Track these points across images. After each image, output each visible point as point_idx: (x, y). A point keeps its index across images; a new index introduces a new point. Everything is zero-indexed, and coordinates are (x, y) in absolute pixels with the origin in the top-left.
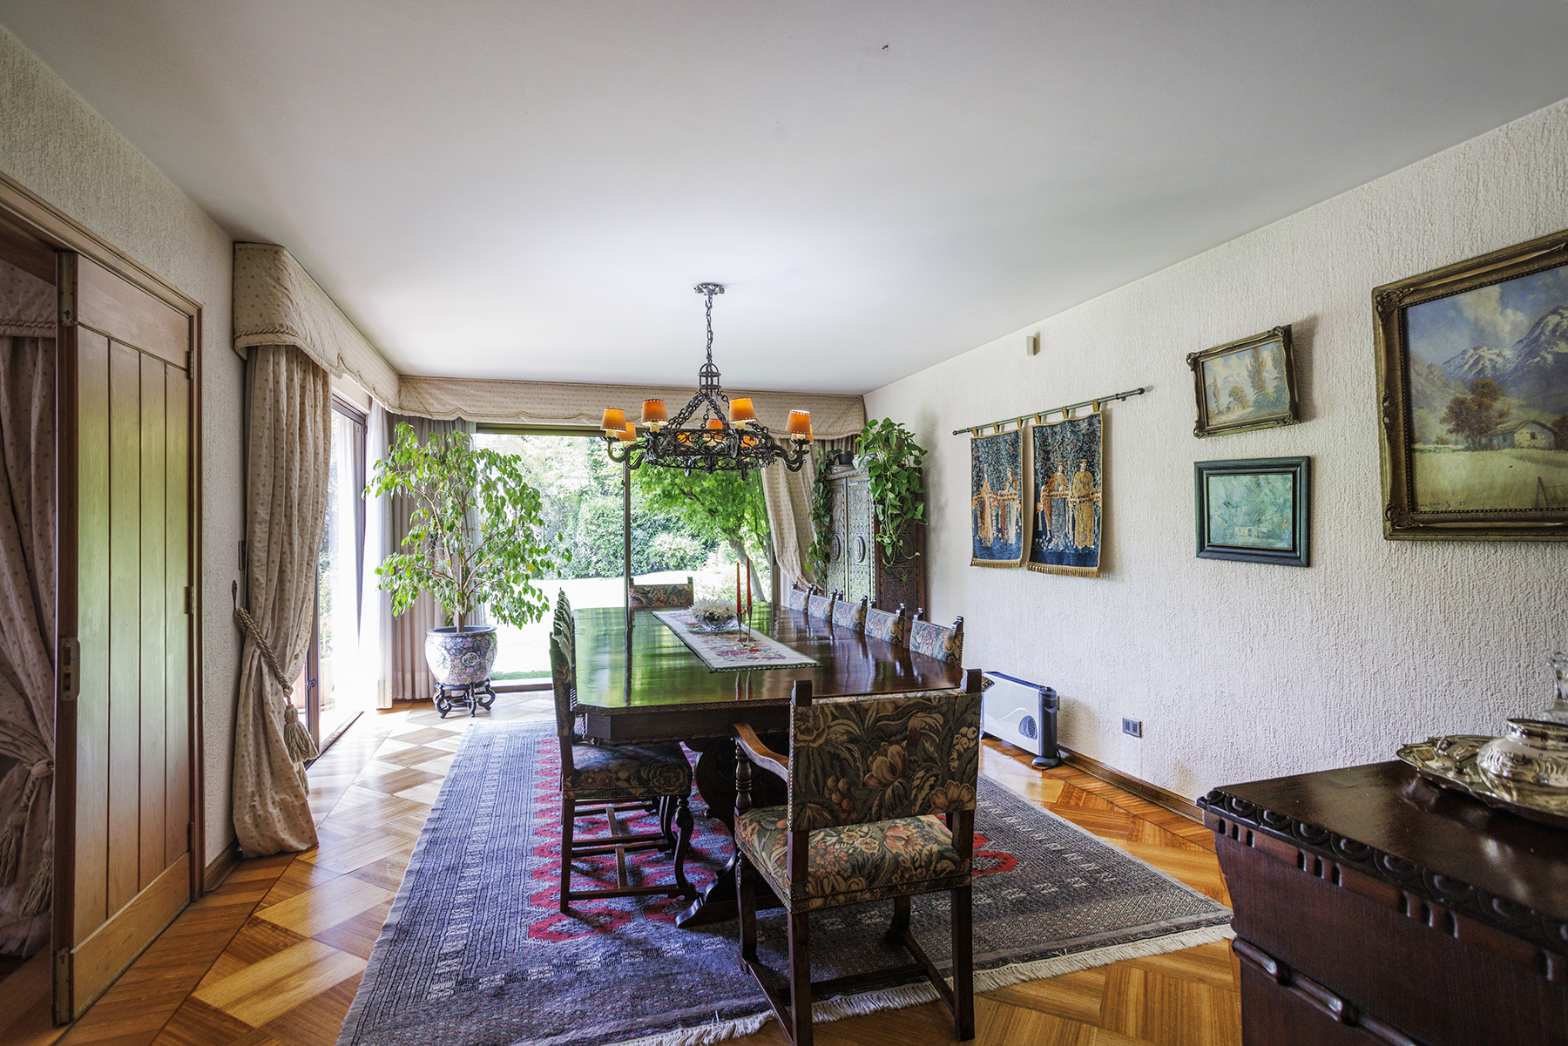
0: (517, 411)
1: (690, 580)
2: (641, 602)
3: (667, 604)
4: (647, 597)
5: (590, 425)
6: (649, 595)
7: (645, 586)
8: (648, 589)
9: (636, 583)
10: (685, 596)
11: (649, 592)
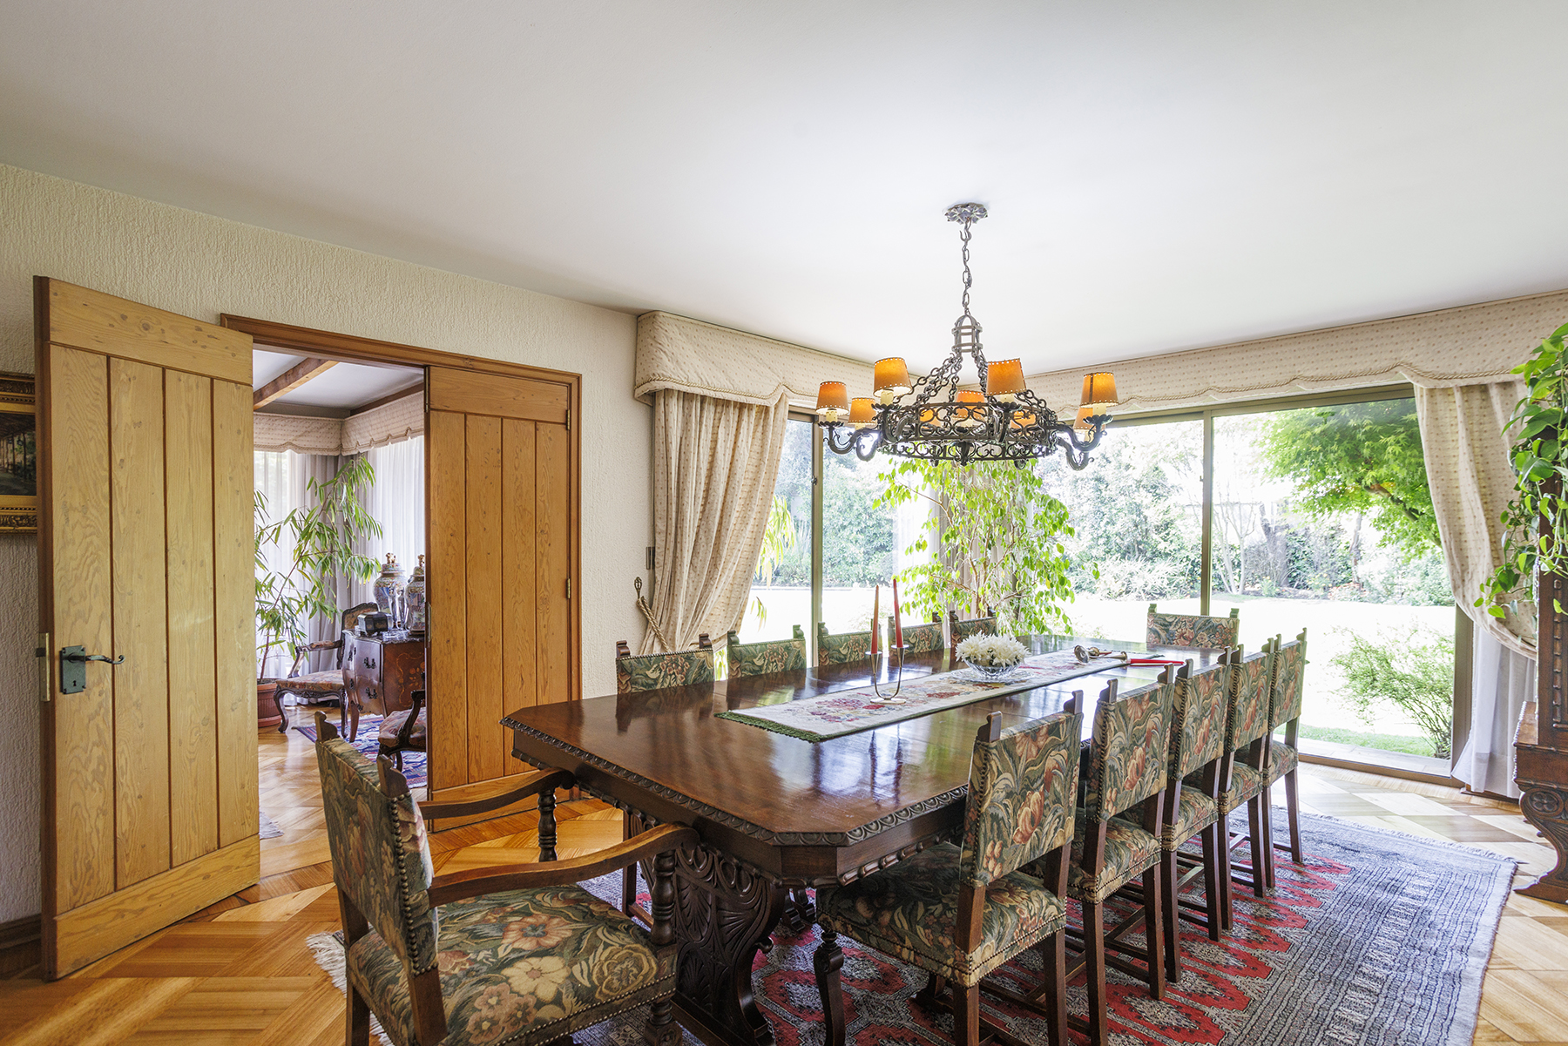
0: (1061, 405)
1: (1234, 613)
2: (1159, 635)
3: (1194, 642)
4: (1167, 631)
5: (1147, 410)
6: (1171, 628)
7: (1168, 615)
8: (1170, 620)
9: (1159, 610)
10: (1221, 634)
11: (1170, 624)
